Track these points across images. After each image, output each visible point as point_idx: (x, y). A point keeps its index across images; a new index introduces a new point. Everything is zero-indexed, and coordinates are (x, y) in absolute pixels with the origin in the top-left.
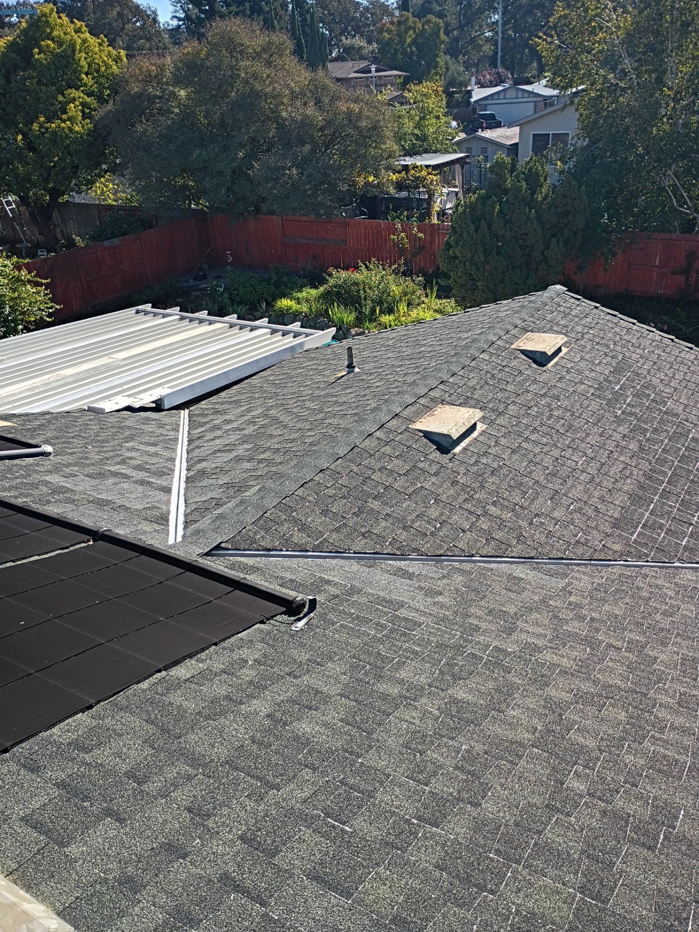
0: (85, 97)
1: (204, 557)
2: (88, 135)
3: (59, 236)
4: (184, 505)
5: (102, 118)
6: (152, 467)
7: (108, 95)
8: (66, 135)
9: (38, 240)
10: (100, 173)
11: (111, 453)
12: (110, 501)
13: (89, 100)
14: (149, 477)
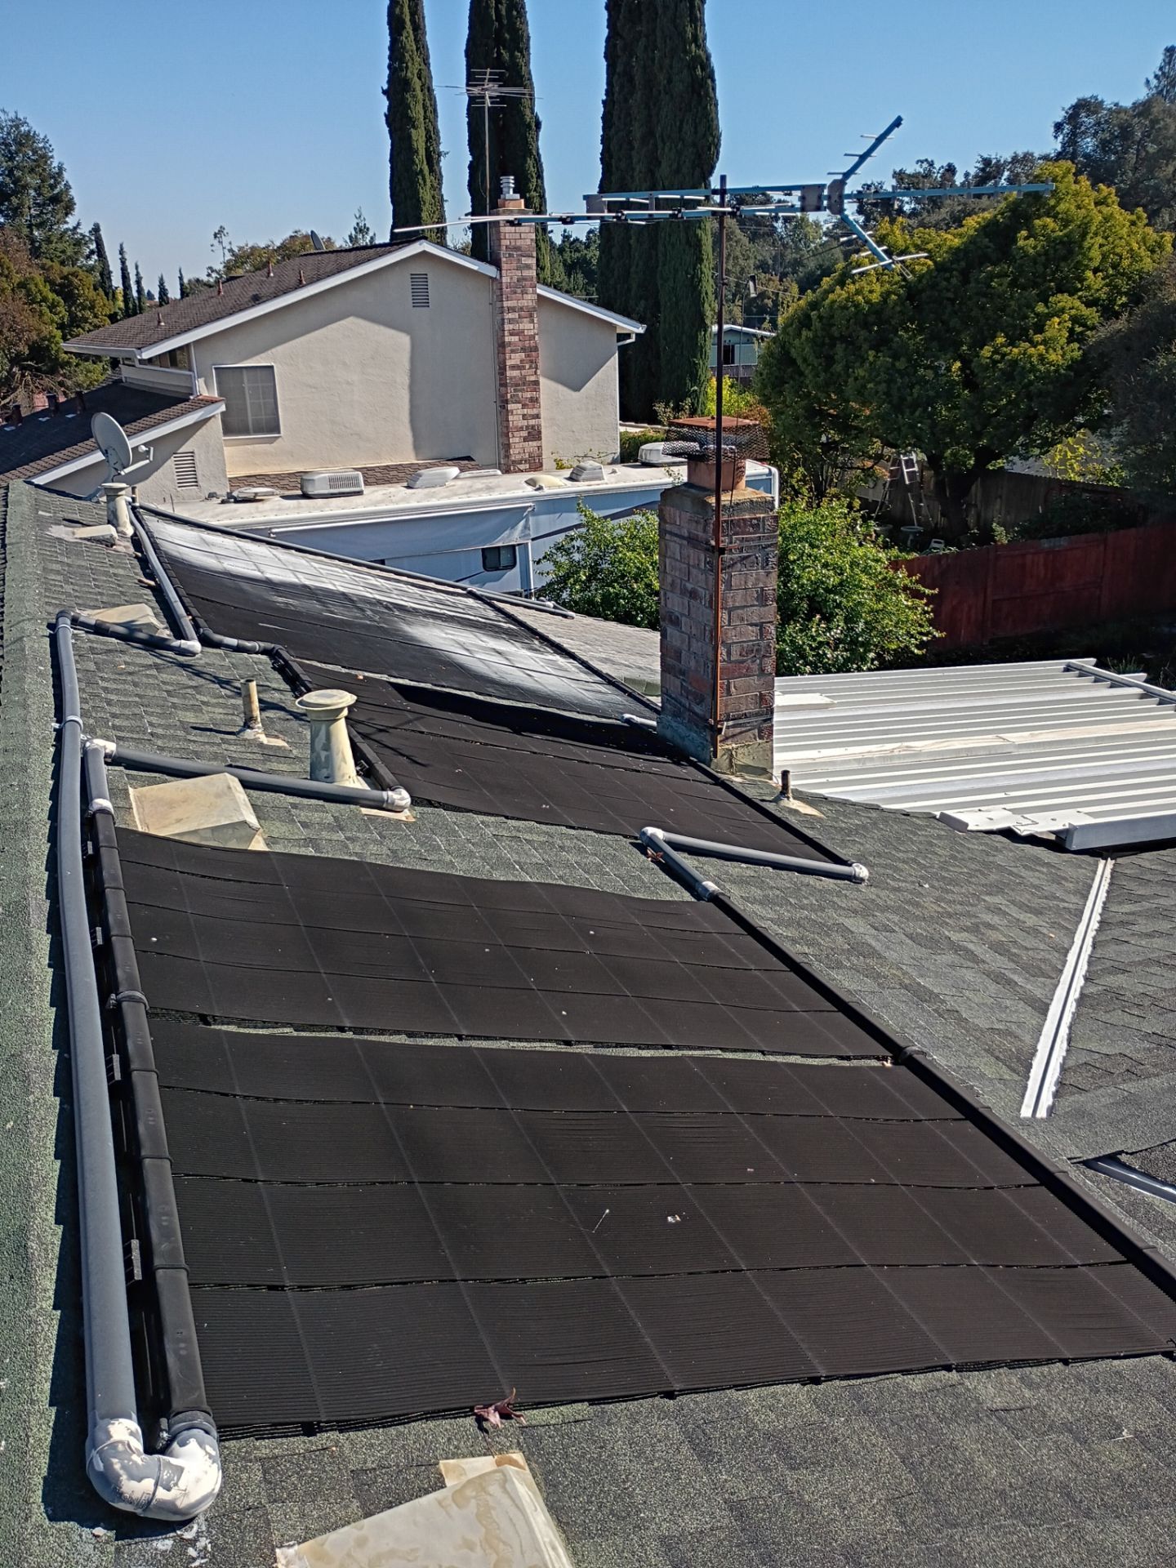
0: (1083, 307)
1: (1082, 1167)
2: (1069, 368)
3: (971, 520)
4: (1065, 1045)
5: (1100, 343)
6: (1023, 953)
7: (1123, 305)
8: (1033, 366)
9: (936, 524)
10: (1069, 429)
11: (959, 907)
12: (937, 995)
13: (1086, 312)
14: (1014, 971)
